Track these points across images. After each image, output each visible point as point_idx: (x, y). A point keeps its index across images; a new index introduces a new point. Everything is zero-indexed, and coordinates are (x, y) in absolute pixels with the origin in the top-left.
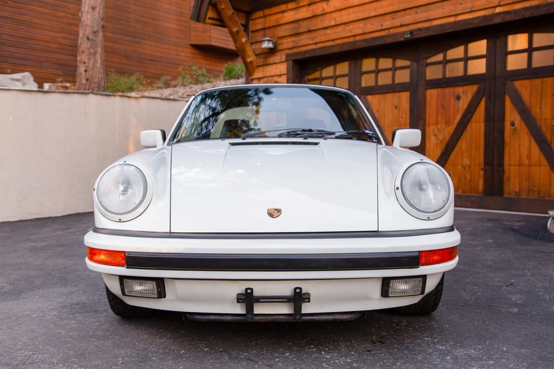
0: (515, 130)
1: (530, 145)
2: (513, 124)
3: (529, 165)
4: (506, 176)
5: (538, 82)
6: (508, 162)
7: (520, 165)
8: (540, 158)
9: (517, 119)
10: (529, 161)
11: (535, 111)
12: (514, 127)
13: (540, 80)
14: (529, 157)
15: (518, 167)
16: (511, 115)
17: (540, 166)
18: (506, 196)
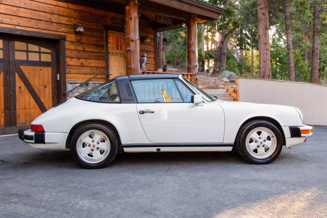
0: (22, 91)
1: (30, 99)
2: (20, 88)
3: (30, 109)
4: (17, 115)
5: (32, 68)
6: (19, 107)
7: (25, 109)
8: (35, 105)
9: (22, 85)
10: (30, 107)
11: (31, 82)
12: (20, 89)
13: (33, 67)
14: (29, 105)
15: (24, 110)
16: (19, 83)
17: (35, 109)
18: (18, 125)
